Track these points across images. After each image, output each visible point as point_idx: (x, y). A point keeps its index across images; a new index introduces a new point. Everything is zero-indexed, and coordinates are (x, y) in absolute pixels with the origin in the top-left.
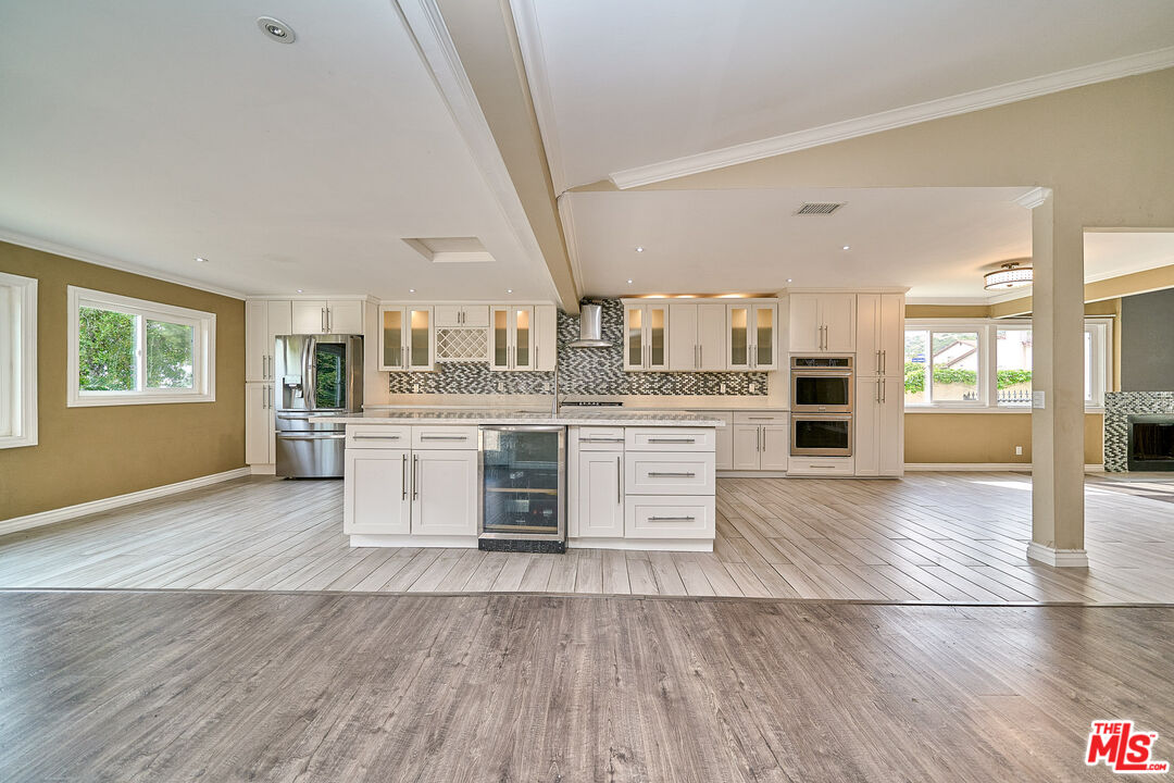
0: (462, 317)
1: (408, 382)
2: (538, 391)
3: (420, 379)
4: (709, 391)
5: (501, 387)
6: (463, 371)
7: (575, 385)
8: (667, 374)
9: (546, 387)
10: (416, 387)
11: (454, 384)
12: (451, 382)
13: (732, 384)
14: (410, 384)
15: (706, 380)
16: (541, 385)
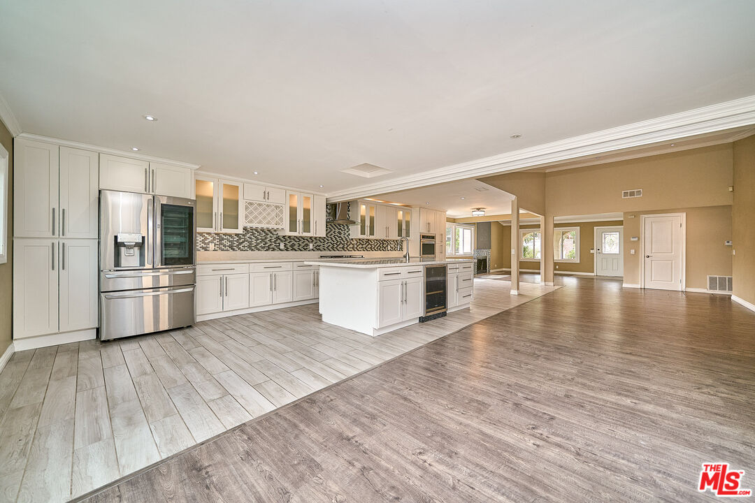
0: (266, 195)
1: (203, 242)
2: (305, 249)
3: (214, 239)
4: (384, 249)
5: (282, 246)
6: (253, 234)
7: (326, 246)
8: (368, 240)
9: (311, 246)
10: (212, 246)
11: (246, 244)
12: (243, 242)
13: (392, 246)
14: (205, 244)
15: (383, 244)
16: (307, 245)
